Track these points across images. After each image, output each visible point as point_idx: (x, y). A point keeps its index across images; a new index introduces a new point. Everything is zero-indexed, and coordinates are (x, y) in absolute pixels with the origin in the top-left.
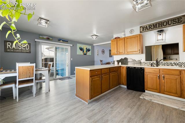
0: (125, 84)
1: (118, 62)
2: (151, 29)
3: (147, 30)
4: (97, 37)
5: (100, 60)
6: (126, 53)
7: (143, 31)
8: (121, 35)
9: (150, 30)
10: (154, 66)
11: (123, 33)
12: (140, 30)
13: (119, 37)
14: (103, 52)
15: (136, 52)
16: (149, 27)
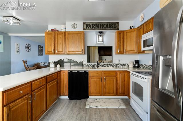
0: (66, 94)
1: (56, 63)
2: (94, 29)
3: (90, 29)
4: (18, 21)
5: (23, 61)
6: (67, 52)
7: (86, 29)
8: (61, 28)
9: (92, 29)
10: (95, 68)
11: (63, 26)
12: (84, 26)
13: (57, 29)
14: (28, 48)
15: (79, 52)
16: (92, 26)
